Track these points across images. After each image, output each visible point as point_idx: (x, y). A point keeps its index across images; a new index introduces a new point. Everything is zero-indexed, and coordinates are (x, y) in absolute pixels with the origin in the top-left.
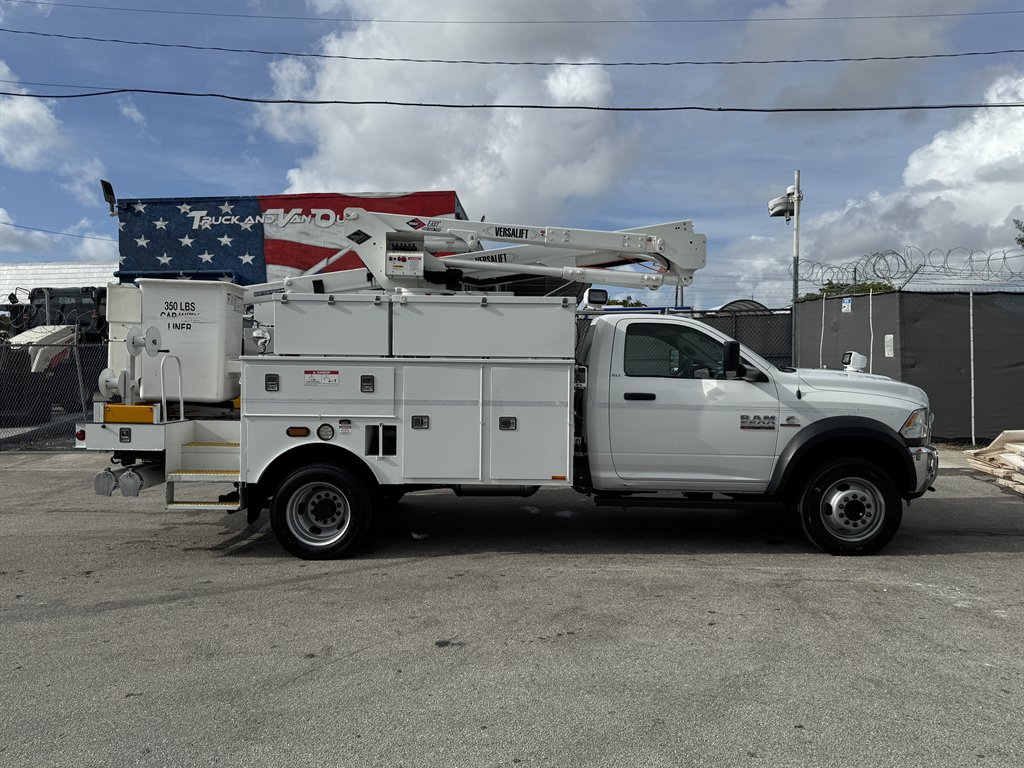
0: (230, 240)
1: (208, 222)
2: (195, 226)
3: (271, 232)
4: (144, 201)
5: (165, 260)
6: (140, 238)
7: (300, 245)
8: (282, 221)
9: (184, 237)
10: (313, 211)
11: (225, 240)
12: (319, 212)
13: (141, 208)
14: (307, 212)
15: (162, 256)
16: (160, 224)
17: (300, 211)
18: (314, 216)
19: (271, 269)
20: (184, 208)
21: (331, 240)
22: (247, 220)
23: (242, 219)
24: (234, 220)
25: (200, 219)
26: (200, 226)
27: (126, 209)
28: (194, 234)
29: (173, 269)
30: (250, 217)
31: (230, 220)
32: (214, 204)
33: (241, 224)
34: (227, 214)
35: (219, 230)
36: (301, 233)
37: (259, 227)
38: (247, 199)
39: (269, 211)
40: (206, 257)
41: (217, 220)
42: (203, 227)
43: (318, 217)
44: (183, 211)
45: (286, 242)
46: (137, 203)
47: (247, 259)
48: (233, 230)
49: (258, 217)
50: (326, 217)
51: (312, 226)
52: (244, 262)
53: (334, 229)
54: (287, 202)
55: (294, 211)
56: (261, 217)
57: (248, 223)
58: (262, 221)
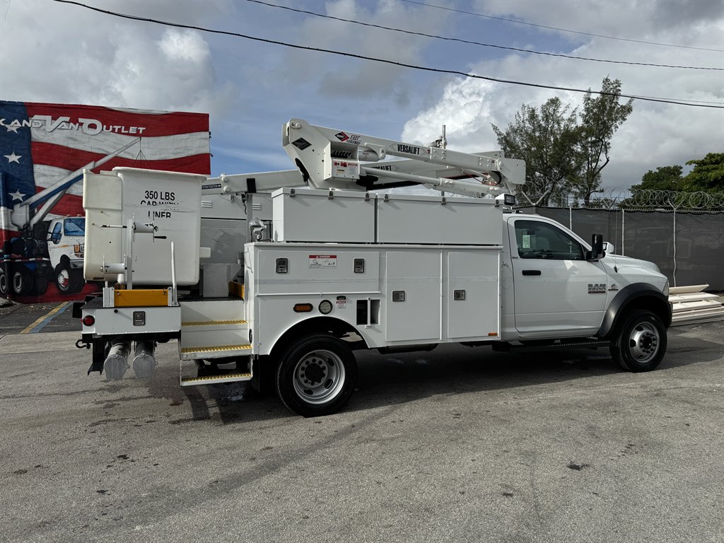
3: (37, 135)
7: (67, 148)
10: (81, 120)
12: (87, 122)
14: (74, 121)
17: (68, 119)
18: (81, 124)
19: (39, 169)
21: (99, 147)
22: (13, 123)
23: (8, 122)
30: (16, 121)
33: (7, 126)
36: (69, 138)
37: (26, 131)
38: (13, 104)
39: (36, 117)
43: (85, 126)
45: (53, 145)
47: (13, 158)
49: (25, 122)
50: (93, 126)
51: (79, 133)
52: (10, 161)
53: (101, 137)
54: (55, 111)
55: (61, 119)
56: (28, 122)
57: (14, 126)
58: (29, 125)
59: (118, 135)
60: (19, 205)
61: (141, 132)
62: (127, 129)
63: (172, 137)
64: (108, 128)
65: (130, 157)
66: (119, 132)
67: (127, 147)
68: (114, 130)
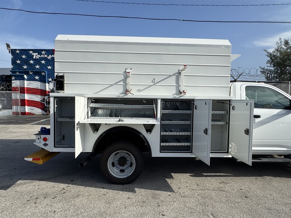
0: (45, 62)
4: (19, 50)
5: (25, 67)
6: (18, 60)
9: (31, 61)
16: (24, 57)
20: (31, 52)
27: (13, 52)
28: (34, 60)
29: (28, 70)
30: (50, 55)
32: (40, 51)
33: (48, 57)
34: (44, 54)
35: (41, 59)
37: (53, 58)
38: (49, 50)
40: (37, 67)
46: (17, 50)
48: (45, 59)
49: (53, 55)
56: (54, 55)
57: (50, 57)
58: (54, 57)
60: (51, 83)
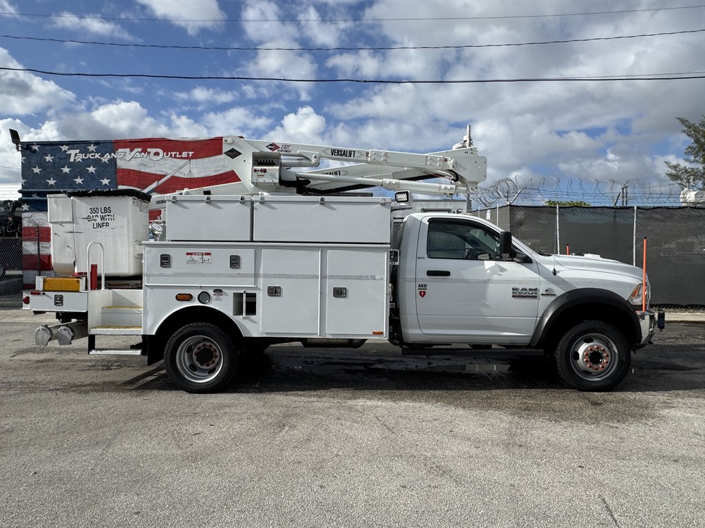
0: (94, 169)
1: (80, 158)
2: (72, 160)
3: (121, 164)
4: (38, 143)
5: (52, 182)
6: (35, 167)
7: (140, 172)
8: (128, 157)
9: (64, 167)
10: (149, 150)
11: (91, 169)
12: (153, 151)
13: (36, 148)
14: (144, 151)
15: (50, 179)
16: (48, 158)
17: (140, 150)
18: (149, 153)
20: (64, 148)
21: (160, 169)
22: (106, 156)
23: (102, 156)
24: (97, 156)
25: (75, 155)
26: (75, 160)
27: (26, 148)
28: (71, 165)
29: (57, 188)
30: (108, 154)
31: (94, 156)
32: (84, 145)
33: (102, 158)
34: (92, 152)
35: (87, 163)
36: (141, 164)
37: (113, 161)
38: (105, 142)
39: (120, 150)
40: (79, 181)
41: (86, 156)
42: (77, 161)
43: (152, 154)
44: (64, 150)
45: (131, 170)
46: (33, 145)
47: (105, 182)
48: (96, 163)
49: (113, 154)
50: (157, 154)
51: (148, 160)
52: (103, 184)
53: (162, 162)
54: (132, 144)
55: (136, 150)
56: (115, 154)
57: (106, 158)
58: (115, 157)
59: (174, 159)
61: (190, 156)
62: (180, 154)
63: (213, 157)
64: (167, 155)
65: (183, 176)
66: (175, 157)
67: (181, 168)
68: (171, 155)
